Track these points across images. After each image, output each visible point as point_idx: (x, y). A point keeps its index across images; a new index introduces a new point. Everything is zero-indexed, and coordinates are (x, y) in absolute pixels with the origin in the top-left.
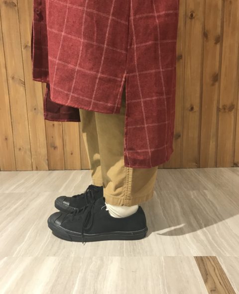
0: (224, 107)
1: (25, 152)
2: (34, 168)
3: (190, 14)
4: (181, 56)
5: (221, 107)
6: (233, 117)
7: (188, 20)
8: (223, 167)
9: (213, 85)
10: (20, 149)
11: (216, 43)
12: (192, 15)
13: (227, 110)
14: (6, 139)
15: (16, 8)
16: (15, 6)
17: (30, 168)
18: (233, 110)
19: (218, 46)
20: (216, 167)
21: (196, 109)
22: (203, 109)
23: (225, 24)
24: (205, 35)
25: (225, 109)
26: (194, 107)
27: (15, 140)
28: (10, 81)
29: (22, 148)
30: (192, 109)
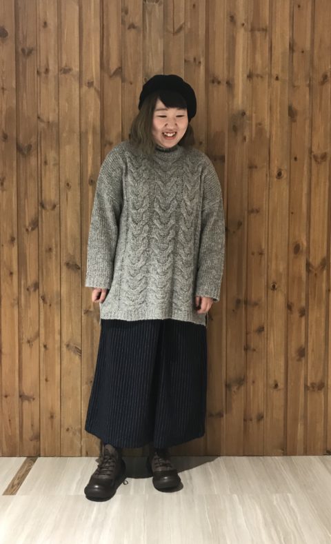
0: (313, 385)
1: (74, 434)
2: (84, 452)
3: (272, 285)
4: (263, 328)
5: (309, 384)
6: (323, 396)
7: (270, 292)
8: (314, 455)
9: (299, 360)
10: (68, 430)
11: (301, 316)
12: (274, 286)
13: (316, 389)
14: (52, 417)
15: (80, 271)
16: (79, 268)
17: (78, 454)
18: (323, 390)
19: (303, 319)
20: (306, 455)
21: (281, 386)
22: (289, 387)
23: (310, 296)
24: (289, 307)
25: (313, 387)
26: (279, 384)
27: (62, 419)
28: (64, 349)
29: (70, 428)
30: (276, 386)
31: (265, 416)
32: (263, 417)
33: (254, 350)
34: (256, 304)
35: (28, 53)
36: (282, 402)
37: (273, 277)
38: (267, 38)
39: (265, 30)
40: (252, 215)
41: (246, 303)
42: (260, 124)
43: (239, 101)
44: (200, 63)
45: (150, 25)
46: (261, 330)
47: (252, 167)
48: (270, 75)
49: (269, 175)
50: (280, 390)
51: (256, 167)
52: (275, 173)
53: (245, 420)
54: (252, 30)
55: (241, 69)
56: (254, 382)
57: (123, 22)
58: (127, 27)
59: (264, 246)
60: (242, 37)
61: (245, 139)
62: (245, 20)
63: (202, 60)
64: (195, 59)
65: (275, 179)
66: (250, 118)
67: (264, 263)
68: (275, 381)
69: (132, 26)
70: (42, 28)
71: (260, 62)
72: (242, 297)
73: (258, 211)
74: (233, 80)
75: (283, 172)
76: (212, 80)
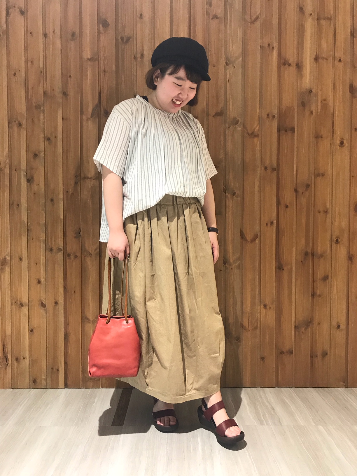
31: (328, 353)
32: (327, 354)
33: (320, 296)
34: (321, 256)
35: (127, 40)
36: (344, 341)
37: (336, 233)
38: (332, 26)
39: (329, 19)
40: (318, 179)
41: (313, 255)
42: (325, 100)
43: (307, 81)
44: (273, 48)
45: (231, 17)
46: (326, 278)
47: (318, 137)
48: (334, 58)
49: (333, 144)
50: (342, 330)
51: (322, 137)
52: (338, 142)
53: (311, 357)
54: (319, 19)
55: (308, 53)
56: (319, 324)
57: (208, 13)
58: (211, 17)
59: (328, 205)
60: (310, 25)
61: (312, 112)
62: (312, 11)
63: (276, 45)
64: (269, 45)
65: (338, 147)
66: (316, 95)
67: (328, 220)
68: (338, 323)
69: (215, 17)
70: (138, 19)
71: (325, 46)
72: (310, 250)
73: (323, 175)
74: (302, 62)
75: (345, 142)
76: (284, 63)
